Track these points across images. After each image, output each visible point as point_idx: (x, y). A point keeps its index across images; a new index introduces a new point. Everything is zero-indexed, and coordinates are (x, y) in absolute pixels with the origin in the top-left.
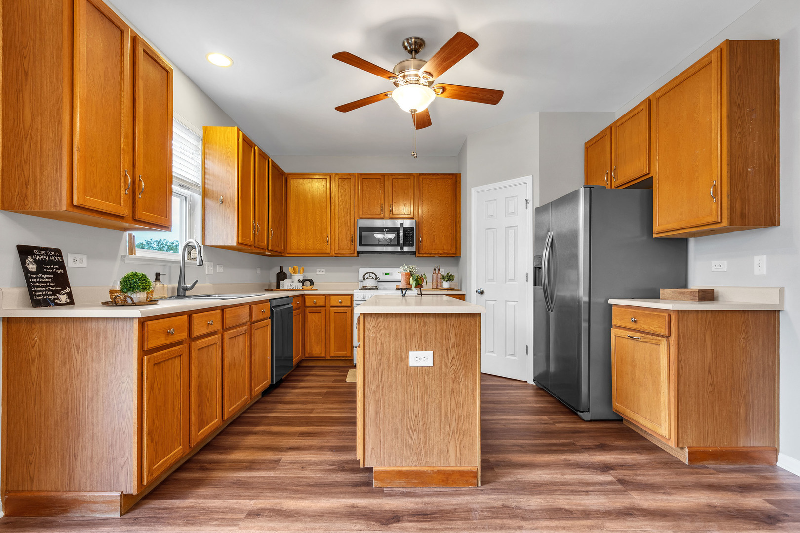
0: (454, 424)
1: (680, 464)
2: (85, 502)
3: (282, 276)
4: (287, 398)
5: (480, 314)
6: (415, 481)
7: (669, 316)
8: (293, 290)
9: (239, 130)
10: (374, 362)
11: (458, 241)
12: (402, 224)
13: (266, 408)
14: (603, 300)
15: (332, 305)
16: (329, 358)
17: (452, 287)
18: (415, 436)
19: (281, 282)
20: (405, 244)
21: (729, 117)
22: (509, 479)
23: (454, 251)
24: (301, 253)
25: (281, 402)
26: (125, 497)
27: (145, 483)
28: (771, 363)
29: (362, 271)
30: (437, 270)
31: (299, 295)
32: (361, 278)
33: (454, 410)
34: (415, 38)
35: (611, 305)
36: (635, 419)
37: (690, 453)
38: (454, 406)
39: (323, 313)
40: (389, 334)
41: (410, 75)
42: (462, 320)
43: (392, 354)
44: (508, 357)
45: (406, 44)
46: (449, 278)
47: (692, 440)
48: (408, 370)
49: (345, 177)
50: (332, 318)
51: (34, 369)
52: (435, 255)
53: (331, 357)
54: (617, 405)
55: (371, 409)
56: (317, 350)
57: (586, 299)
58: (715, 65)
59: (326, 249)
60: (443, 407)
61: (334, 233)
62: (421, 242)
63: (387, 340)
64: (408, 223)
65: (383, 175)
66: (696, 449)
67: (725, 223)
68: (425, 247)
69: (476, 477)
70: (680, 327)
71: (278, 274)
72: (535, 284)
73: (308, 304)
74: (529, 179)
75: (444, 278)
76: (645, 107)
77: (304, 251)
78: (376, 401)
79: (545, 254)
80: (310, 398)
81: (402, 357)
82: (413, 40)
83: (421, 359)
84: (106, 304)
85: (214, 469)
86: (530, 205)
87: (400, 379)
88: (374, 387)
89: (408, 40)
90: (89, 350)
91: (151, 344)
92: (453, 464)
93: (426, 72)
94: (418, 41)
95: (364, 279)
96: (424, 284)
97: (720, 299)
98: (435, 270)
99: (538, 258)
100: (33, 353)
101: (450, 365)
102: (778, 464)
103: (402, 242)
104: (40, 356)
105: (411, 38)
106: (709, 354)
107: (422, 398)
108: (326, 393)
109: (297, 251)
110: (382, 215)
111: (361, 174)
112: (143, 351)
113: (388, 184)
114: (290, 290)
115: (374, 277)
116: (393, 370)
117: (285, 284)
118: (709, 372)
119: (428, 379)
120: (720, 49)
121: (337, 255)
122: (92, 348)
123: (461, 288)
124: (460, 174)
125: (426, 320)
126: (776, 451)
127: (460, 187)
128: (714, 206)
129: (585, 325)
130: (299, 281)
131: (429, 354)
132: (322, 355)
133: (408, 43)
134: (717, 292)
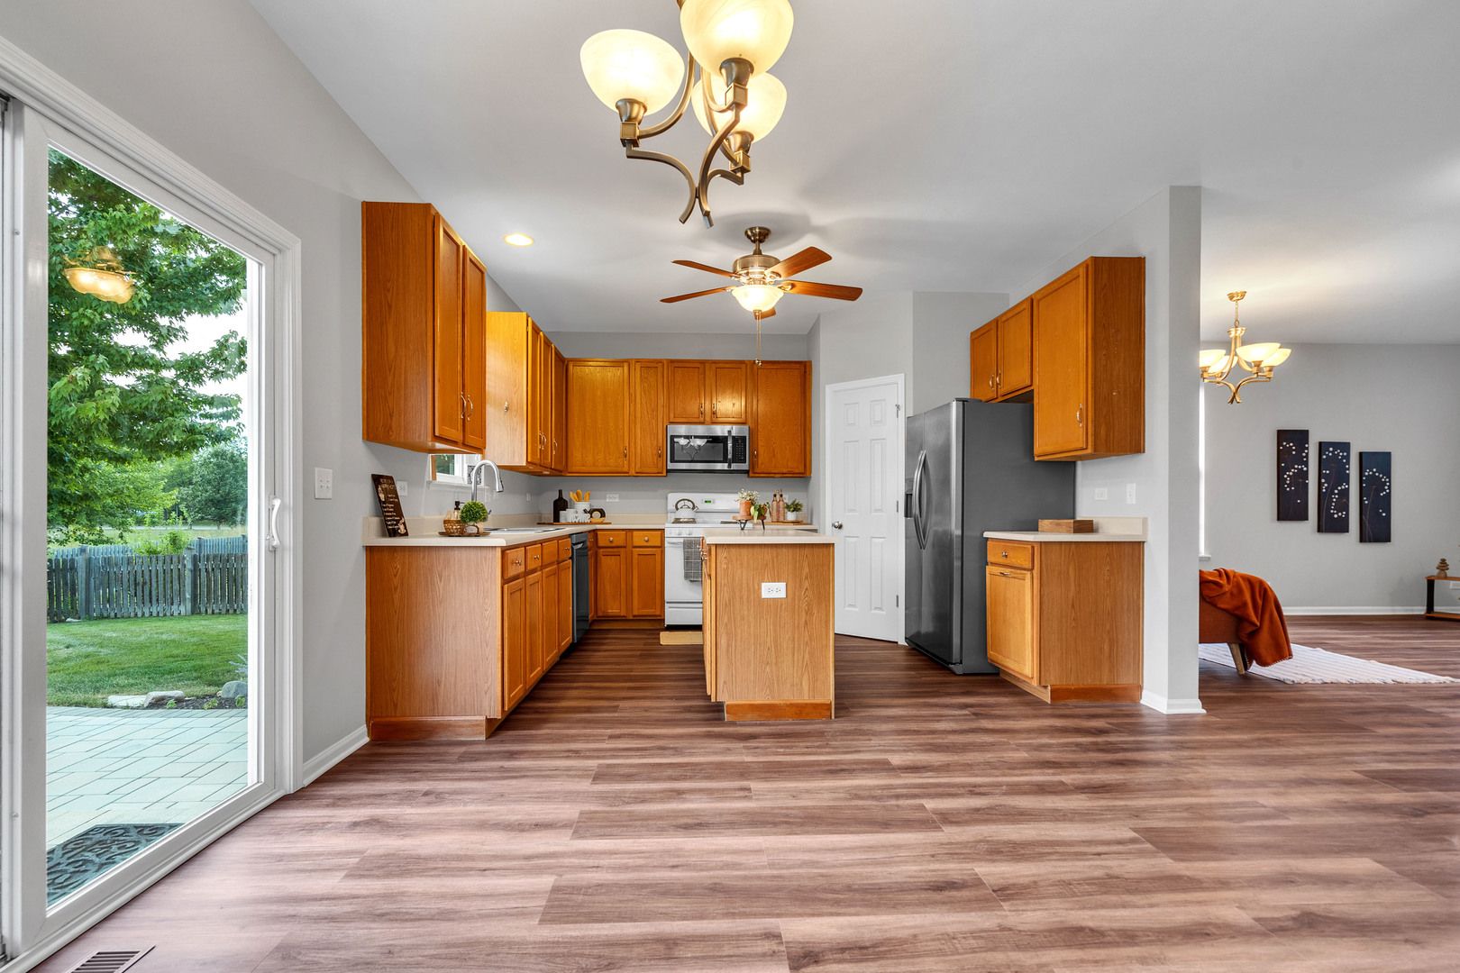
0: (807, 656)
1: (1041, 703)
2: (450, 726)
3: (561, 505)
4: (593, 660)
5: (833, 544)
6: (768, 714)
7: (1033, 547)
8: (579, 524)
9: (528, 316)
10: (726, 595)
11: (808, 456)
12: (729, 432)
13: (572, 669)
14: (978, 534)
15: (635, 545)
16: (631, 618)
17: (800, 520)
18: (768, 669)
19: (562, 512)
20: (735, 460)
21: (1094, 338)
22: (864, 715)
23: (802, 470)
24: (587, 471)
25: (588, 664)
26: (489, 721)
27: (506, 709)
28: (1135, 596)
29: (673, 498)
30: (778, 496)
31: (590, 532)
32: (671, 506)
33: (807, 643)
34: (760, 228)
35: (987, 539)
36: (1006, 664)
37: (1051, 691)
38: (807, 639)
39: (623, 555)
40: (741, 564)
41: (754, 273)
42: (816, 550)
43: (745, 585)
44: (874, 611)
45: (749, 233)
46: (796, 508)
47: (1054, 679)
48: (762, 603)
49: (650, 365)
50: (635, 562)
51: (396, 597)
52: (776, 476)
53: (634, 616)
54: (991, 653)
55: (723, 642)
56: (614, 609)
57: (958, 532)
58: (1082, 280)
59: (623, 467)
60: (796, 640)
61: (635, 444)
62: (757, 456)
63: (739, 571)
64: (735, 430)
65: (703, 362)
66: (1056, 687)
67: (1089, 451)
68: (762, 464)
69: (830, 709)
70: (1043, 559)
71: (555, 502)
72: (906, 516)
73: (601, 544)
74: (900, 378)
75: (788, 507)
76: (1027, 305)
77: (592, 469)
78: (727, 634)
79: (917, 475)
80: (623, 660)
81: (754, 588)
82: (757, 230)
83: (774, 590)
84: (442, 534)
85: (552, 713)
86: (902, 413)
87: (752, 612)
88: (726, 620)
89: (751, 229)
90: (452, 578)
91: (512, 572)
92: (806, 697)
93: (773, 272)
94: (762, 231)
95: (677, 509)
96: (767, 515)
97: (1100, 530)
98: (775, 496)
99: (909, 481)
100: (396, 581)
101: (803, 597)
102: (1142, 702)
103: (730, 456)
104: (402, 584)
105: (755, 228)
106: (1073, 589)
107: (775, 630)
108: (641, 655)
109: (583, 469)
110: (702, 419)
111: (672, 361)
112: (505, 581)
113: (710, 374)
114: (575, 524)
115: (691, 506)
116: (745, 603)
117: (568, 515)
118: (1073, 606)
119: (781, 611)
120: (1086, 265)
121: (639, 475)
122: (454, 576)
123: (812, 521)
124: (811, 362)
125: (779, 550)
126: (1140, 688)
127: (810, 381)
128: (1081, 430)
129: (957, 564)
130: (585, 511)
131: (782, 585)
132: (622, 614)
133: (752, 232)
134: (1098, 524)
